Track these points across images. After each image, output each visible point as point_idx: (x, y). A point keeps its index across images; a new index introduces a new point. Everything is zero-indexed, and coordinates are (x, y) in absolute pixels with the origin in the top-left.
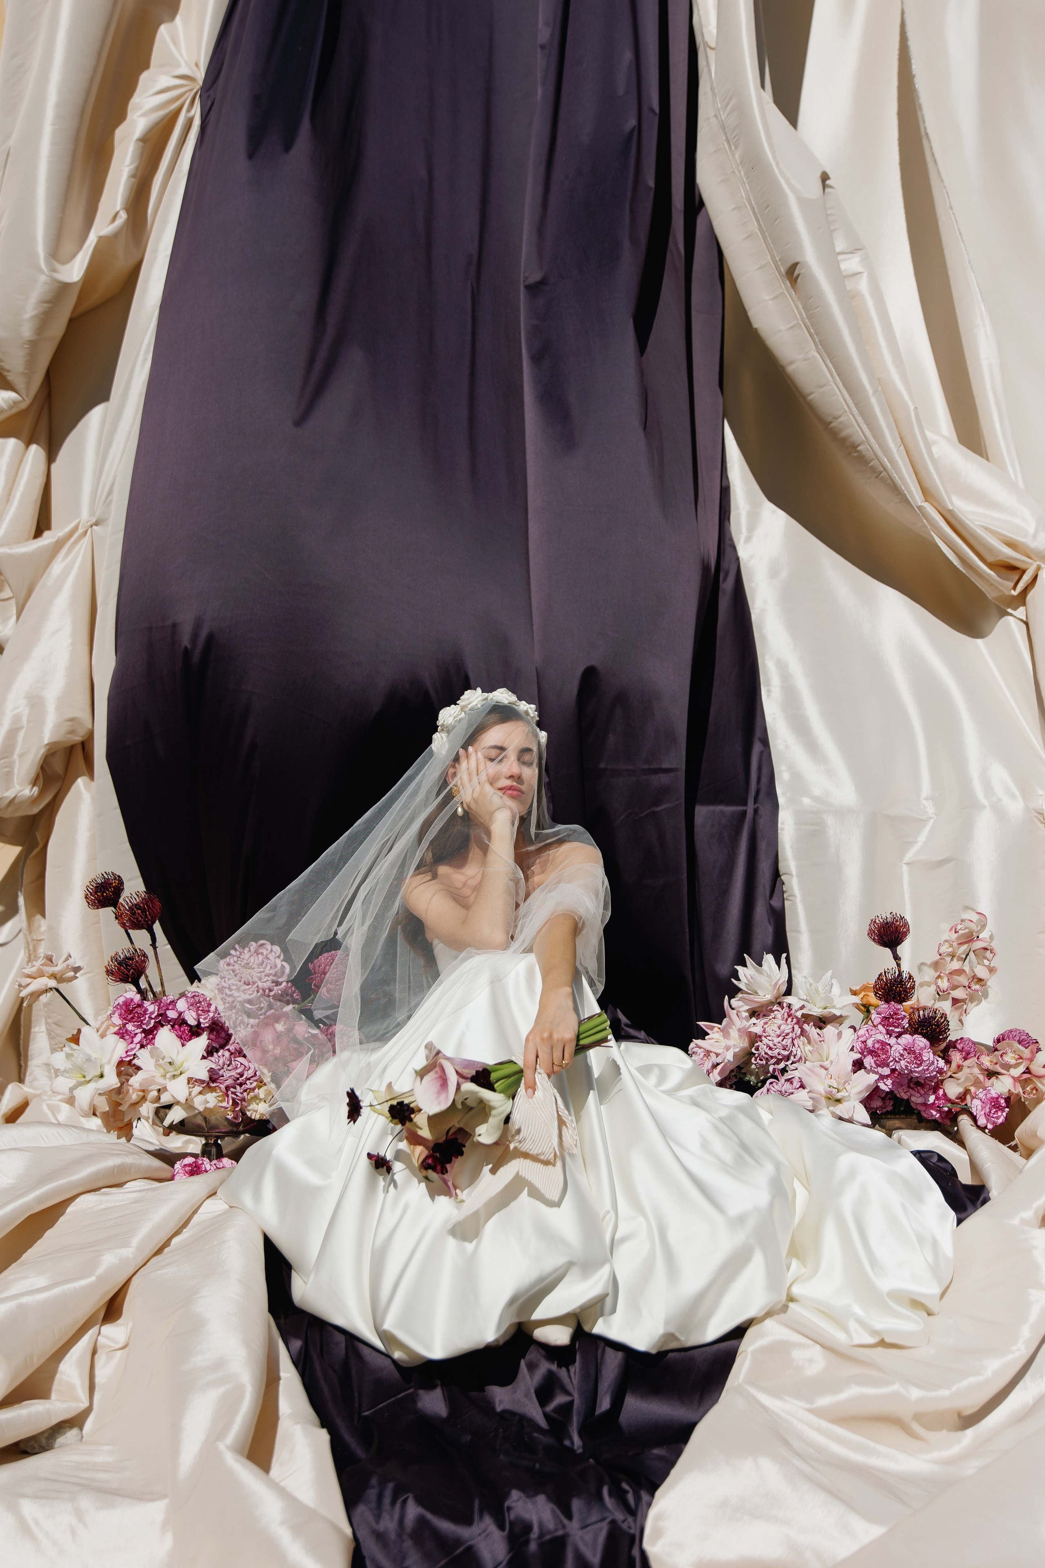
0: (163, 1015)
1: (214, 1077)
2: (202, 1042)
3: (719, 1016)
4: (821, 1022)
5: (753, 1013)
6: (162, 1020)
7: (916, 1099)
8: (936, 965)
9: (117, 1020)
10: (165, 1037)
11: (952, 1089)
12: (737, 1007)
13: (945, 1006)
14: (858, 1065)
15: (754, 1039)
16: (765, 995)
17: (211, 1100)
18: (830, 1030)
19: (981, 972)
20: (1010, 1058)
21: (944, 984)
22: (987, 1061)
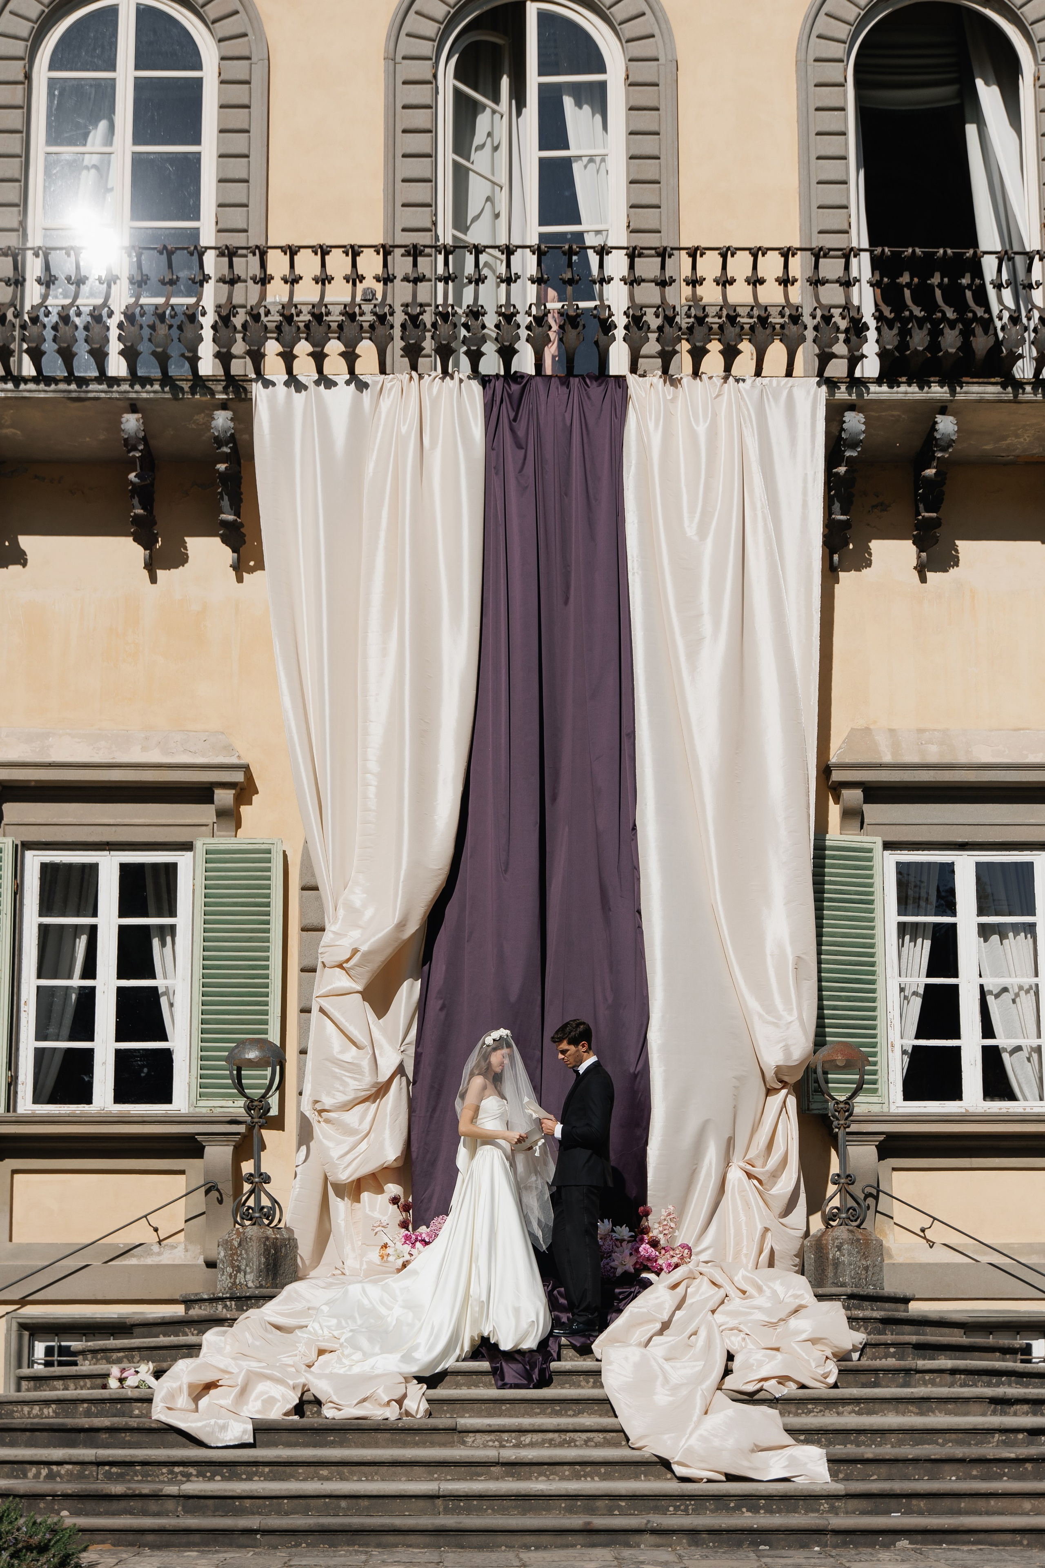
0: (417, 1238)
4: (622, 1241)
6: (416, 1240)
7: (649, 1265)
8: (659, 1223)
9: (403, 1240)
11: (660, 1262)
13: (661, 1236)
14: (631, 1254)
18: (624, 1243)
19: (672, 1225)
20: (677, 1252)
21: (661, 1229)
22: (672, 1253)
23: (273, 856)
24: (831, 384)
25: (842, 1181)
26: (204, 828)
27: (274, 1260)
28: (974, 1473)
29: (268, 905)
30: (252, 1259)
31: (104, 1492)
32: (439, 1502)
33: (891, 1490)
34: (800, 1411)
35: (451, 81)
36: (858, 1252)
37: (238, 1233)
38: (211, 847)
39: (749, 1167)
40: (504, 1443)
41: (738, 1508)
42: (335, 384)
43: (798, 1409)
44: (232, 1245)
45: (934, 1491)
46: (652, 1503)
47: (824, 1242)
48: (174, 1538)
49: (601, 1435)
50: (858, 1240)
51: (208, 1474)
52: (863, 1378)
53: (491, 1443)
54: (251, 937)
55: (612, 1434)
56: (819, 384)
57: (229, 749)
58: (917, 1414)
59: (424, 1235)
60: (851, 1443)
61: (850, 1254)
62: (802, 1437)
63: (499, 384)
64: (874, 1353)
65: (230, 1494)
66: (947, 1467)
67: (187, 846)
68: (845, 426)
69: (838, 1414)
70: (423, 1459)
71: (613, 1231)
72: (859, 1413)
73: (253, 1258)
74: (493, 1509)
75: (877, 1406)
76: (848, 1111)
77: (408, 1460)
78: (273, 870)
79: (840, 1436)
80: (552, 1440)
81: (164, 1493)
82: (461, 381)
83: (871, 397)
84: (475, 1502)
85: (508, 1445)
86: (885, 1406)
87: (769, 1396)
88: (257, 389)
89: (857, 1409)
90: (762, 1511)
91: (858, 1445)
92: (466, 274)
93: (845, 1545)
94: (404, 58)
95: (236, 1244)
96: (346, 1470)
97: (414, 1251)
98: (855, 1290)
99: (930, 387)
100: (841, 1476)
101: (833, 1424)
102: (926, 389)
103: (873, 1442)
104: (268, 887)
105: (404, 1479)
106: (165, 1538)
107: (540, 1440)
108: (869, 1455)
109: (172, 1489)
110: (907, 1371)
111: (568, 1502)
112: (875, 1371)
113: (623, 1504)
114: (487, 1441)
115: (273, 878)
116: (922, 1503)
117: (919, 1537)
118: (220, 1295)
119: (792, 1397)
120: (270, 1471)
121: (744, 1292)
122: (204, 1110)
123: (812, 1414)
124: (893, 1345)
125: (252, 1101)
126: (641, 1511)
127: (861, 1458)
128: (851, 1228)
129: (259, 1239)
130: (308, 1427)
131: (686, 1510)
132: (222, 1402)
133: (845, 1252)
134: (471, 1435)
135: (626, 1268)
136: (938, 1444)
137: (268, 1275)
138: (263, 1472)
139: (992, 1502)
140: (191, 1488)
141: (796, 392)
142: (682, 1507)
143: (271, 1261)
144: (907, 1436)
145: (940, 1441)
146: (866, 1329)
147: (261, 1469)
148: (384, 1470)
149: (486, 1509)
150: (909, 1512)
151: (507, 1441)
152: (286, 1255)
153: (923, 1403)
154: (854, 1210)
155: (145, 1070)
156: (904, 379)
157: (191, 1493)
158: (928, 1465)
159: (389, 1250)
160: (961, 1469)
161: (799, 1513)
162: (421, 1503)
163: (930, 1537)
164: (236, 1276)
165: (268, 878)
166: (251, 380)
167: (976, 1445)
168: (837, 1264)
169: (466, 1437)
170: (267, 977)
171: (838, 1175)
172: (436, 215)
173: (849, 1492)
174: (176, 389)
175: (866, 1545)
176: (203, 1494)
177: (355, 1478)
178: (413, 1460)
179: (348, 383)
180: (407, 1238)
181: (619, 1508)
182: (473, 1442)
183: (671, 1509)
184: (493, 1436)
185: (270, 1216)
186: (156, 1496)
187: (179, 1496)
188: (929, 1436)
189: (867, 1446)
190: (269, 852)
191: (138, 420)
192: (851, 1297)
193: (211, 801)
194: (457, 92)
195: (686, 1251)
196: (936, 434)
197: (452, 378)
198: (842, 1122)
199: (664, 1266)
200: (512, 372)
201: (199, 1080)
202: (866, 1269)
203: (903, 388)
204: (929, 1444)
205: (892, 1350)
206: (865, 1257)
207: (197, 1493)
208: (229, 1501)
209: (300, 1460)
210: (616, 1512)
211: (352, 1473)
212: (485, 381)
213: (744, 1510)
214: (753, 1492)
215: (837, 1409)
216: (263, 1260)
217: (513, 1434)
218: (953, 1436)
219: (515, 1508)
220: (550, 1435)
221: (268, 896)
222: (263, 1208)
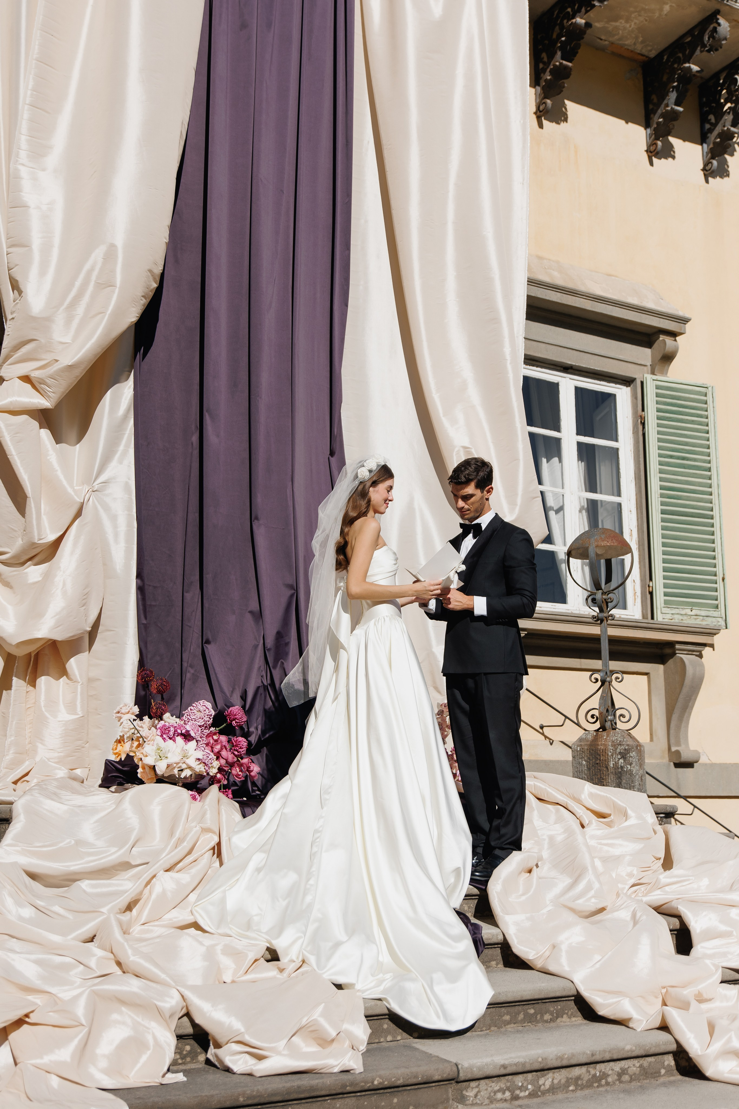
40: (518, 1092)
49: (636, 1062)
53: (499, 1096)
55: (650, 1059)
80: (578, 1078)
85: (522, 1094)
107: (563, 1081)
114: (495, 1093)
134: (473, 1084)
151: (521, 1088)
169: (466, 1088)
182: (476, 1096)
184: (502, 1084)
217: (530, 1075)
220: (577, 1071)
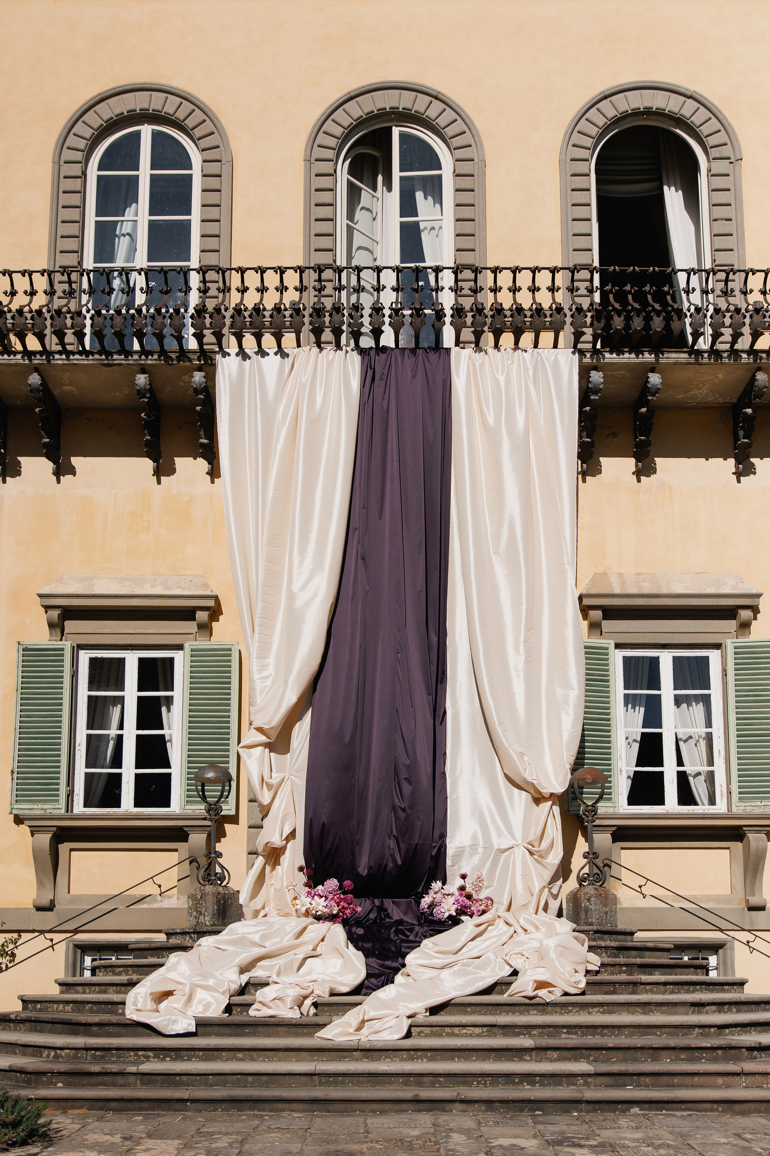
1: (327, 905)
2: (324, 899)
3: (427, 894)
4: (448, 895)
5: (435, 893)
6: (315, 894)
7: (466, 911)
8: (472, 883)
9: (307, 894)
10: (316, 897)
11: (473, 908)
12: (431, 892)
13: (474, 892)
14: (454, 904)
15: (434, 898)
16: (437, 890)
17: (326, 910)
18: (450, 897)
19: (481, 885)
20: (484, 902)
21: (474, 887)
22: (480, 903)
23: (233, 652)
24: (582, 353)
25: (591, 856)
26: (190, 636)
27: (223, 907)
28: (683, 1056)
29: (229, 683)
30: (208, 907)
31: (86, 1071)
32: (316, 1078)
33: (626, 1070)
34: (563, 1011)
35: (346, 176)
36: (601, 903)
37: (201, 890)
38: (194, 647)
39: (530, 847)
41: (521, 1083)
42: (268, 354)
43: (562, 1010)
44: (197, 898)
45: (656, 1072)
46: (462, 1079)
47: (579, 896)
48: (130, 1105)
49: (429, 1029)
50: (601, 895)
51: (162, 1056)
52: (605, 988)
54: (219, 703)
55: (436, 1028)
56: (573, 353)
57: (206, 586)
58: (642, 1013)
59: (320, 892)
60: (598, 1034)
61: (596, 904)
62: (565, 1031)
63: (373, 353)
64: (612, 971)
65: (172, 1072)
66: (664, 1053)
67: (180, 647)
68: (591, 379)
69: (589, 1013)
70: (307, 1047)
71: (442, 888)
72: (603, 1013)
73: (210, 906)
74: (353, 1083)
75: (615, 1008)
76: (594, 811)
77: (296, 1047)
78: (233, 661)
79: (591, 1030)
81: (127, 1071)
82: (347, 352)
83: (606, 361)
84: (340, 1078)
86: (620, 1008)
87: (542, 1002)
88: (219, 357)
89: (601, 1010)
90: (537, 1085)
91: (603, 1036)
92: (352, 285)
93: (595, 1110)
94: (316, 160)
95: (199, 897)
96: (254, 1054)
97: (313, 902)
98: (599, 928)
99: (643, 355)
100: (591, 1058)
101: (586, 1022)
102: (641, 356)
103: (613, 1034)
104: (230, 672)
105: (294, 1060)
106: (124, 1104)
108: (611, 1045)
109: (133, 1069)
110: (635, 984)
111: (404, 1078)
112: (613, 983)
113: (442, 1080)
115: (233, 666)
116: (648, 1080)
117: (647, 1106)
118: (187, 930)
119: (558, 1002)
120: (203, 1055)
121: (526, 931)
122: (189, 811)
123: (571, 1014)
124: (625, 965)
125: (210, 805)
126: (454, 1084)
127: (605, 1047)
128: (596, 887)
129: (213, 894)
130: (231, 1023)
131: (485, 1084)
132: (176, 1006)
133: (593, 902)
135: (450, 912)
136: (657, 1035)
137: (219, 917)
138: (198, 1055)
139: (696, 1079)
140: (147, 1067)
141: (559, 356)
142: (482, 1082)
143: (221, 908)
144: (636, 1030)
145: (658, 1033)
146: (606, 954)
147: (197, 1053)
148: (280, 1054)
149: (348, 1083)
150: (638, 1085)
152: (232, 904)
153: (646, 1006)
154: (598, 875)
155: (154, 786)
156: (627, 350)
157: (146, 1071)
158: (651, 1051)
159: (297, 902)
160: (673, 1054)
161: (563, 1086)
162: (303, 1078)
163: (654, 1105)
164: (199, 917)
165: (230, 667)
166: (215, 352)
167: (683, 1036)
168: (587, 910)
170: (229, 728)
171: (588, 853)
172: (335, 256)
173: (597, 1072)
174: (167, 358)
175: (609, 1111)
176: (153, 1072)
177: (261, 1059)
178: (300, 1047)
179: (276, 354)
180: (309, 893)
181: (439, 1082)
183: (475, 1083)
185: (222, 878)
186: (122, 1074)
187: (138, 1074)
188: (650, 1030)
189: (608, 1036)
190: (230, 650)
191: (145, 378)
192: (597, 932)
193: (193, 619)
194: (349, 182)
195: (490, 902)
196: (648, 385)
197: (342, 350)
198: (590, 818)
199: (475, 911)
200: (381, 346)
201: (186, 793)
202: (606, 913)
203: (627, 355)
204: (650, 1035)
205: (624, 968)
206: (606, 906)
207: (149, 1072)
208: (172, 1077)
209: (223, 1047)
210: (437, 1085)
211: (259, 1056)
212: (362, 352)
213: (525, 1084)
214: (531, 1072)
215: (588, 1010)
216: (216, 907)
218: (667, 1030)
219: (368, 1082)
221: (230, 678)
222: (217, 874)
